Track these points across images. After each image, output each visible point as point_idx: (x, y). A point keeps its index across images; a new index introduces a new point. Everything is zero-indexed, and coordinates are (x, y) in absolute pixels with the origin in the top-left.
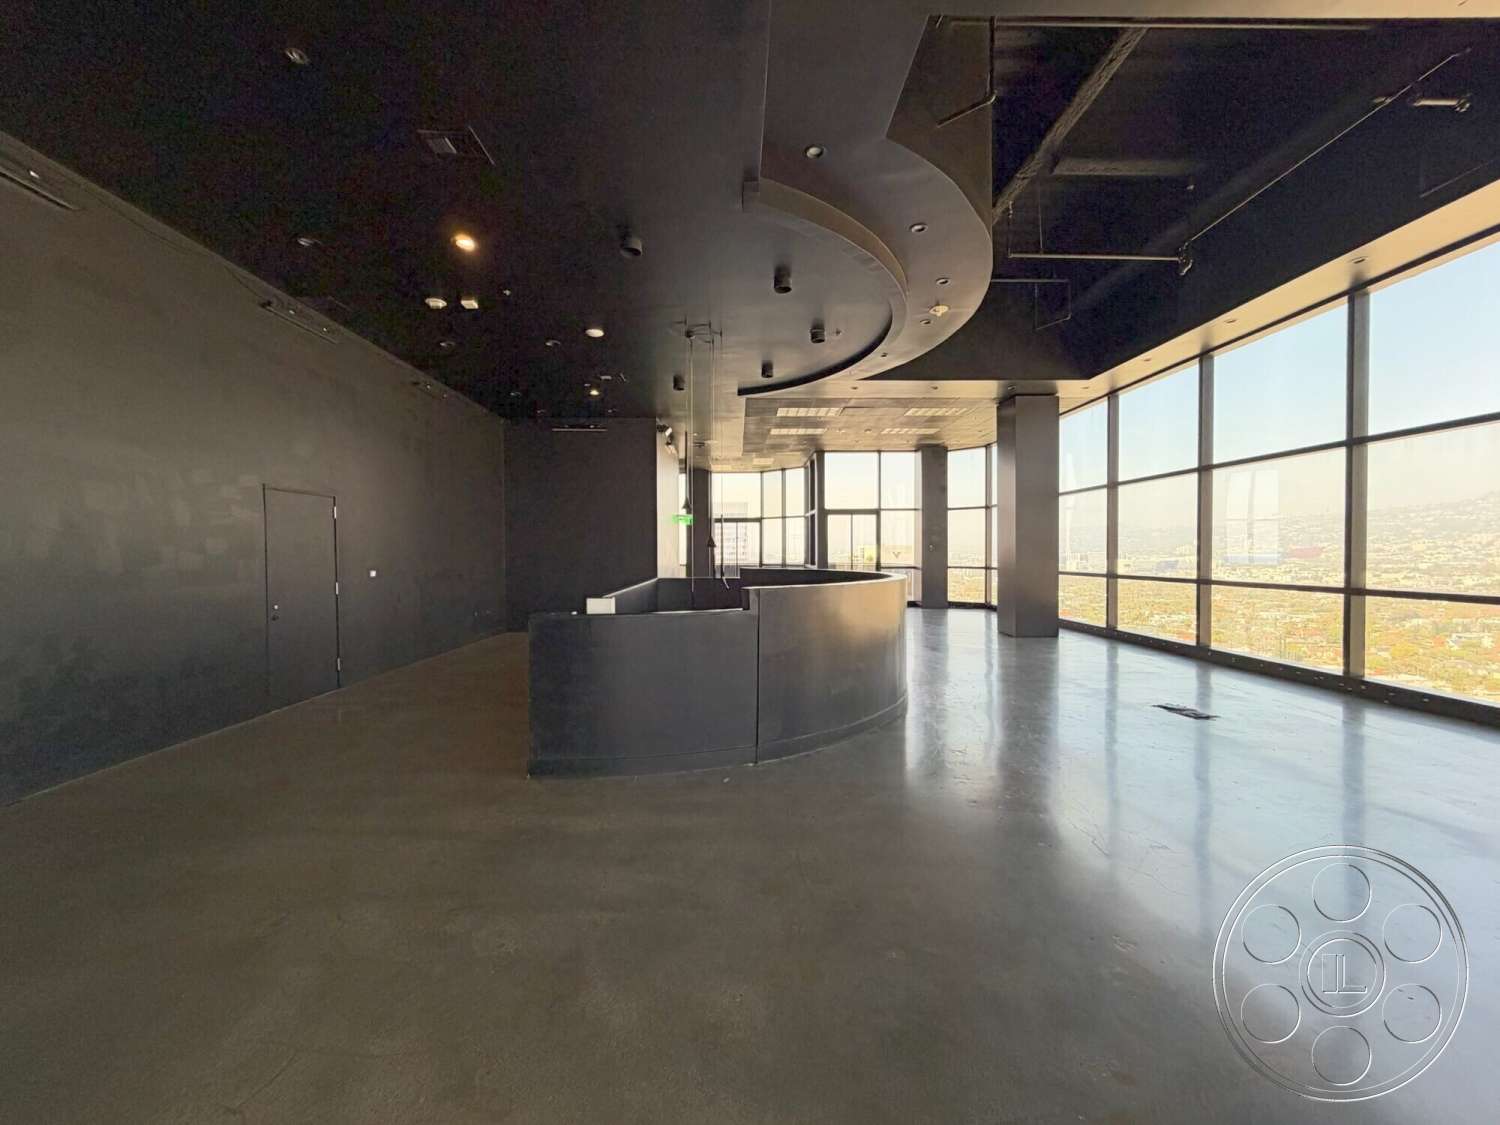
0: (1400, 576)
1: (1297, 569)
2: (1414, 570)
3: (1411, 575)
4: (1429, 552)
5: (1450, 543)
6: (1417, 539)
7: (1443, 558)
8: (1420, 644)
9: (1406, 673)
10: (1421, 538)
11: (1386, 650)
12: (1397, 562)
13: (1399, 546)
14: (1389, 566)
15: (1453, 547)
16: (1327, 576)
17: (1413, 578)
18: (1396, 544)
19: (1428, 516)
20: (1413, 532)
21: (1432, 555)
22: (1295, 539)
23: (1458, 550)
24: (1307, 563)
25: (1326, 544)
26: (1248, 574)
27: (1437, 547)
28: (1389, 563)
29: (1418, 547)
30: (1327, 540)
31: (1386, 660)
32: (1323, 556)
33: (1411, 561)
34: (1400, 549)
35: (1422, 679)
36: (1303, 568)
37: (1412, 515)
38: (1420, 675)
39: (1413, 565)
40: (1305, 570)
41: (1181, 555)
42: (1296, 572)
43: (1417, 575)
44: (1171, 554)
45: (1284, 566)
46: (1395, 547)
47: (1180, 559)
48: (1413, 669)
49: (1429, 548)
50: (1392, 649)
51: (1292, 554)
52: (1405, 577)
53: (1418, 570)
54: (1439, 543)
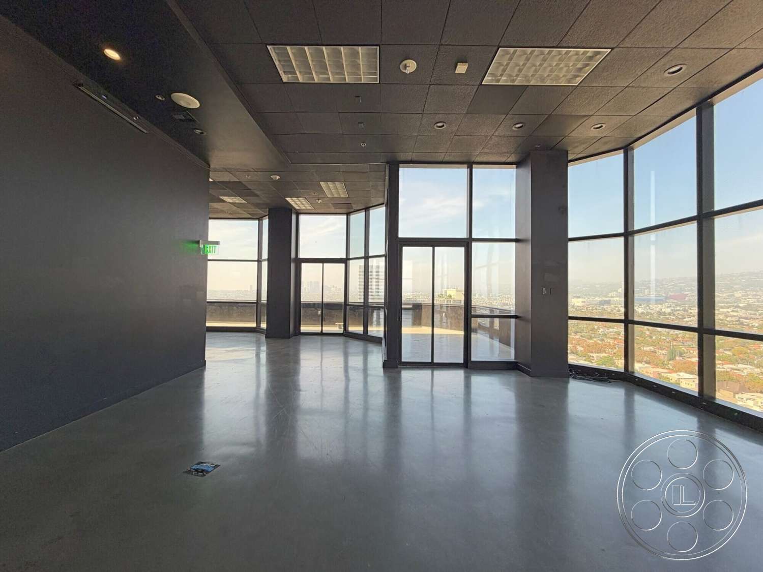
0: (729, 310)
1: (674, 305)
2: (736, 307)
3: (736, 310)
4: (743, 298)
5: (754, 293)
6: (736, 291)
7: (751, 301)
8: (747, 347)
9: (742, 364)
10: (738, 290)
11: (730, 350)
12: (727, 303)
13: (727, 294)
14: (723, 305)
15: (756, 295)
16: (690, 309)
17: (737, 311)
18: (726, 293)
19: (743, 279)
20: (735, 287)
21: (745, 299)
22: (672, 290)
23: (759, 297)
24: (679, 303)
25: (688, 293)
26: (648, 308)
27: (748, 295)
28: (723, 303)
29: (738, 295)
30: (689, 291)
31: (730, 356)
32: (686, 299)
33: (735, 303)
34: (728, 296)
35: (751, 367)
36: (677, 305)
37: (734, 278)
38: (749, 364)
39: (736, 304)
40: (678, 306)
41: (612, 297)
42: (673, 307)
43: (739, 310)
44: (607, 297)
45: (667, 304)
46: (725, 295)
47: (612, 299)
48: (746, 362)
49: (743, 296)
50: (733, 350)
51: (671, 297)
52: (733, 311)
53: (739, 307)
54: (749, 293)
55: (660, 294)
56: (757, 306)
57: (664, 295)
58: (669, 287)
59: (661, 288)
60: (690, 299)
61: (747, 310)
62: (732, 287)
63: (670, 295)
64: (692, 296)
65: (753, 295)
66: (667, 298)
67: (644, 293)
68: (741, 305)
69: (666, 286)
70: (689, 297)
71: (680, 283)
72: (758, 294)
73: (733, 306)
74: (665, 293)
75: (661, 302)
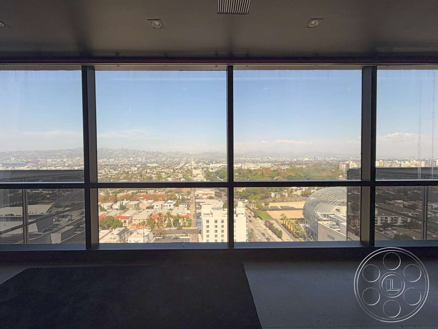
55: (23, 160)
56: (73, 165)
57: (25, 161)
58: (29, 156)
59: (23, 157)
60: (41, 163)
61: (68, 167)
62: (62, 156)
63: (29, 161)
64: (42, 161)
65: (71, 160)
66: (27, 163)
67: (11, 160)
68: (66, 165)
69: (26, 155)
70: (41, 161)
71: (35, 154)
72: (73, 159)
73: (63, 166)
74: (26, 159)
75: (24, 165)
